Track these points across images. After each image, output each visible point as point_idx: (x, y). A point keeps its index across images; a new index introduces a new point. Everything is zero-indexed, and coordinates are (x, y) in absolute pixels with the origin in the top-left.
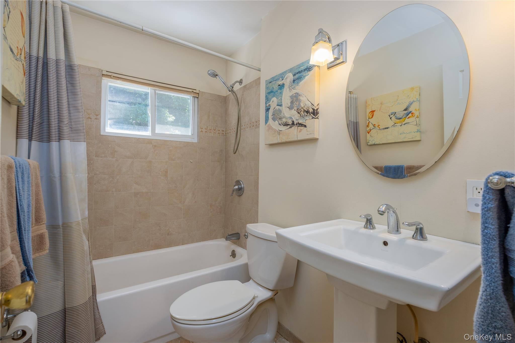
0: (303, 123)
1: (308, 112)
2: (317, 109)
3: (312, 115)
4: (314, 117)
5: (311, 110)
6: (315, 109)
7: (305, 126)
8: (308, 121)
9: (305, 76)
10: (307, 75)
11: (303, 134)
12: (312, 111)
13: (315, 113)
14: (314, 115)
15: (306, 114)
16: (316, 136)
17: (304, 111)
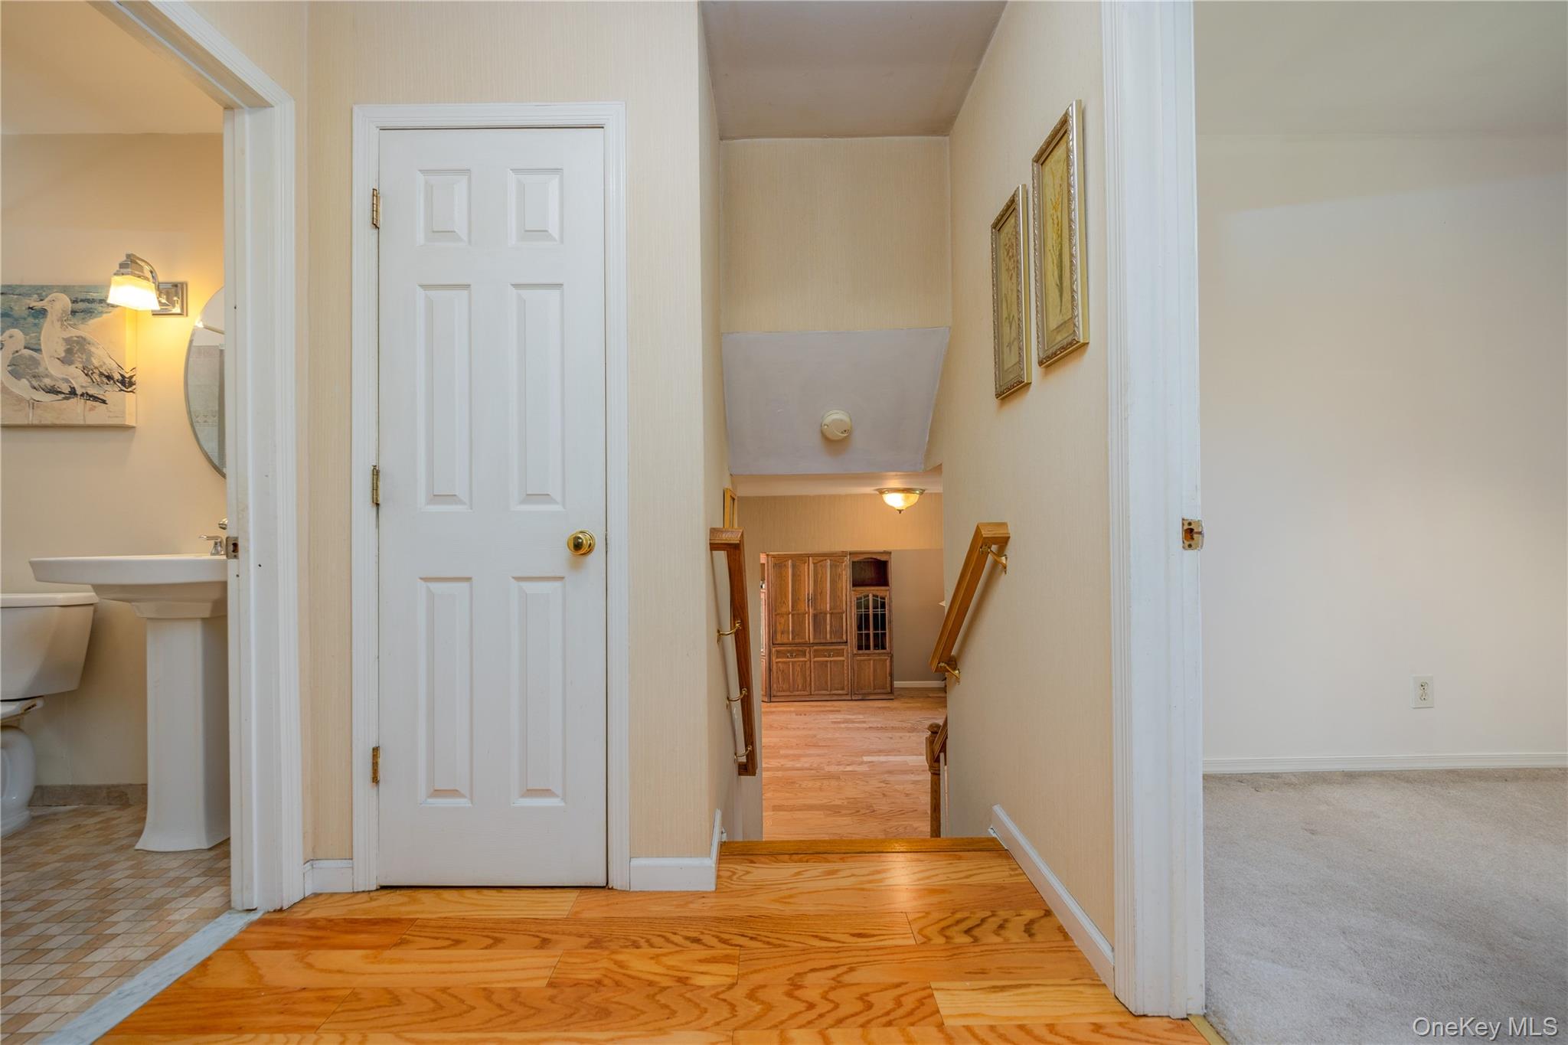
0: (99, 396)
1: (109, 377)
2: (131, 377)
3: (119, 384)
4: (124, 388)
5: (117, 376)
6: (127, 376)
7: (104, 402)
8: (112, 393)
9: (102, 312)
10: (106, 312)
11: (98, 415)
12: (120, 378)
13: (127, 383)
14: (125, 386)
15: (105, 380)
16: (129, 421)
17: (101, 374)
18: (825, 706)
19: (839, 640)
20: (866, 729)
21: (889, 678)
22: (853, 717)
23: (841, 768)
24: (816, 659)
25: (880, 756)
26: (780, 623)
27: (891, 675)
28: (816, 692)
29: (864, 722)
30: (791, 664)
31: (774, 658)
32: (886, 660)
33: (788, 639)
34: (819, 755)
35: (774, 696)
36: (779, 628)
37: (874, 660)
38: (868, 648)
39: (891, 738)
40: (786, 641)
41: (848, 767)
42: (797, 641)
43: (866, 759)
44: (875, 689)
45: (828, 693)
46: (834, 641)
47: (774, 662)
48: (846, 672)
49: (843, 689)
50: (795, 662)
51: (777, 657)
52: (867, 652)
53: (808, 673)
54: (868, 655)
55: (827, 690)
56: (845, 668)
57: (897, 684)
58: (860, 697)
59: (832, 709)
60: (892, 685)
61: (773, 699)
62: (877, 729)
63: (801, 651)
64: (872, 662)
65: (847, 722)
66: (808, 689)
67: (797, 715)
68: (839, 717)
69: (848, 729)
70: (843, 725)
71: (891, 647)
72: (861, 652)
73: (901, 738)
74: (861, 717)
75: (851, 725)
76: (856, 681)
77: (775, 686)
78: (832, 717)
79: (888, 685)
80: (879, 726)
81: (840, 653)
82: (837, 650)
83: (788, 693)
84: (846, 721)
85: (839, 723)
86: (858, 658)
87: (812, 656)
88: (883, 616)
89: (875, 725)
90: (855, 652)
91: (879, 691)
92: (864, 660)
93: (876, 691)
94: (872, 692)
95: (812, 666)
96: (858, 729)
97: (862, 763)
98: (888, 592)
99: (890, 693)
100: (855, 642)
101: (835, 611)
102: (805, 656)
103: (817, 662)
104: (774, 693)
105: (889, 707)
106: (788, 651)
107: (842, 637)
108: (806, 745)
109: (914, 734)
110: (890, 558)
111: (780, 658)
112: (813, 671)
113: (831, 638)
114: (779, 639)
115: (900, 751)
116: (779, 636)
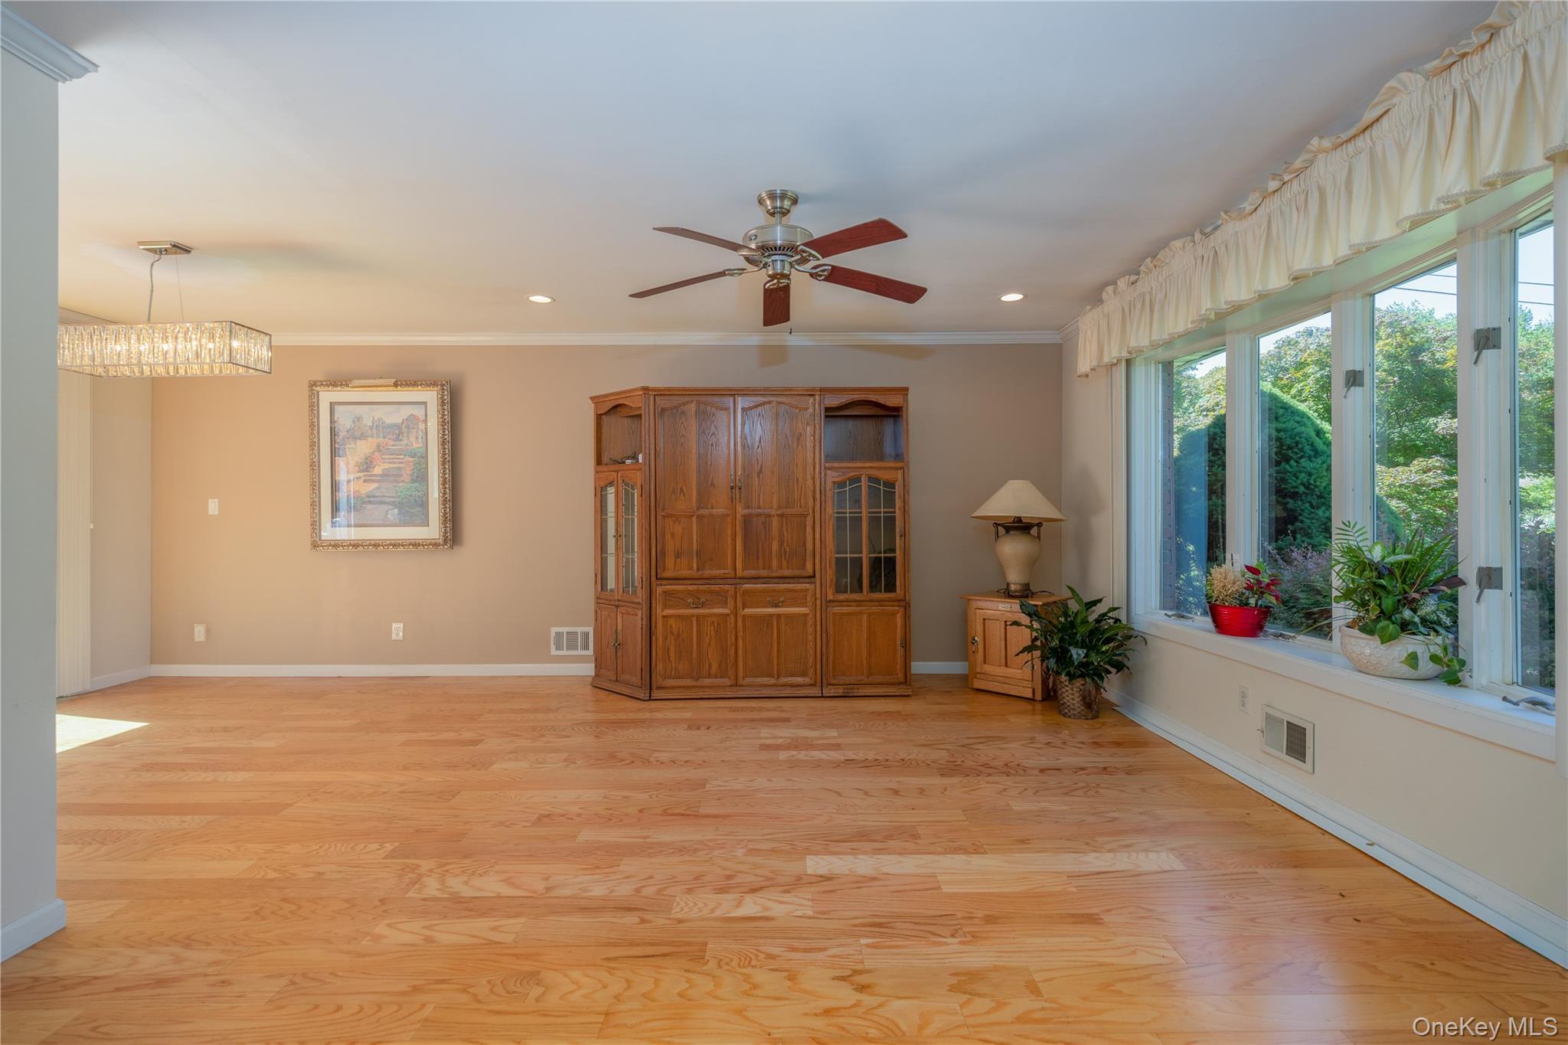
18: (761, 709)
19: (797, 572)
20: (837, 765)
21: (900, 651)
22: (816, 734)
23: (727, 905)
24: (747, 611)
25: (854, 852)
26: (673, 535)
27: (906, 645)
28: (749, 680)
29: (837, 747)
30: (694, 620)
31: (659, 611)
32: (894, 614)
33: (691, 568)
34: (681, 850)
35: (659, 688)
36: (670, 546)
37: (869, 615)
38: (860, 588)
39: (896, 792)
40: (685, 573)
41: (749, 899)
42: (708, 573)
43: (816, 864)
44: (870, 674)
45: (772, 681)
46: (787, 573)
47: (660, 618)
48: (810, 638)
49: (804, 674)
50: (705, 616)
51: (665, 607)
52: (856, 596)
53: (731, 638)
54: (859, 602)
55: (771, 676)
56: (810, 630)
57: (918, 667)
58: (840, 691)
59: (774, 714)
60: (906, 667)
61: (656, 694)
62: (866, 765)
63: (718, 593)
64: (865, 617)
65: (796, 747)
66: (731, 672)
67: (689, 728)
68: (785, 733)
69: (793, 764)
70: (783, 755)
71: (905, 586)
72: (842, 597)
73: (922, 791)
74: (833, 733)
75: (802, 755)
76: (831, 658)
77: (660, 666)
78: (766, 733)
79: (899, 666)
80: (871, 756)
81: (797, 599)
82: (793, 590)
83: (689, 682)
84: (795, 745)
85: (778, 747)
86: (837, 609)
87: (740, 605)
88: (891, 520)
89: (860, 755)
90: (830, 597)
91: (879, 678)
92: (849, 614)
93: (871, 679)
94: (866, 681)
95: (740, 624)
96: (817, 765)
97: (799, 882)
98: (900, 472)
99: (906, 685)
100: (830, 574)
101: (788, 511)
102: (724, 604)
103: (751, 616)
104: (657, 680)
105: (899, 712)
106: (690, 593)
107: (804, 567)
108: (665, 813)
109: (955, 780)
110: (906, 400)
111: (670, 607)
112: (741, 634)
113: (780, 567)
114: (670, 569)
115: (915, 837)
116: (670, 562)
